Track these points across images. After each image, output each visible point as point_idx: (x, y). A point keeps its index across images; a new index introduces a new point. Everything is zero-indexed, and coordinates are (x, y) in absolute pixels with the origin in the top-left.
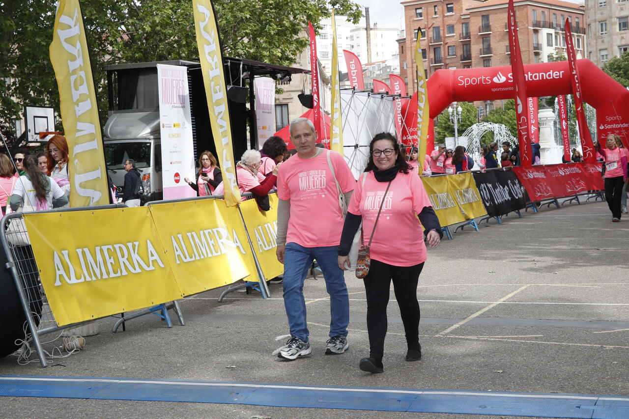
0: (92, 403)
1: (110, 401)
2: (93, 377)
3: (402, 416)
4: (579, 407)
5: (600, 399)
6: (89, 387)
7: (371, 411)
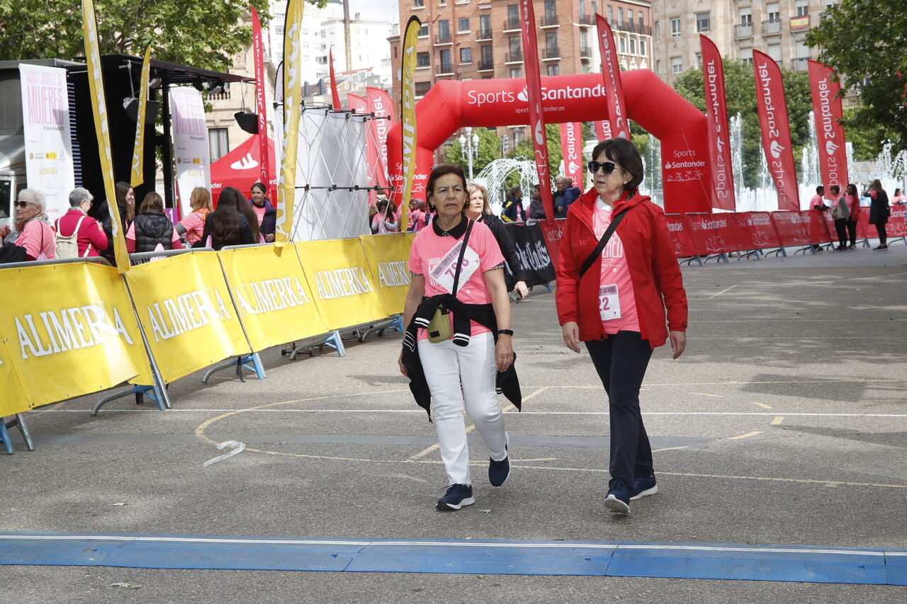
3: (336, 579)
4: (589, 560)
5: (621, 547)
7: (291, 572)
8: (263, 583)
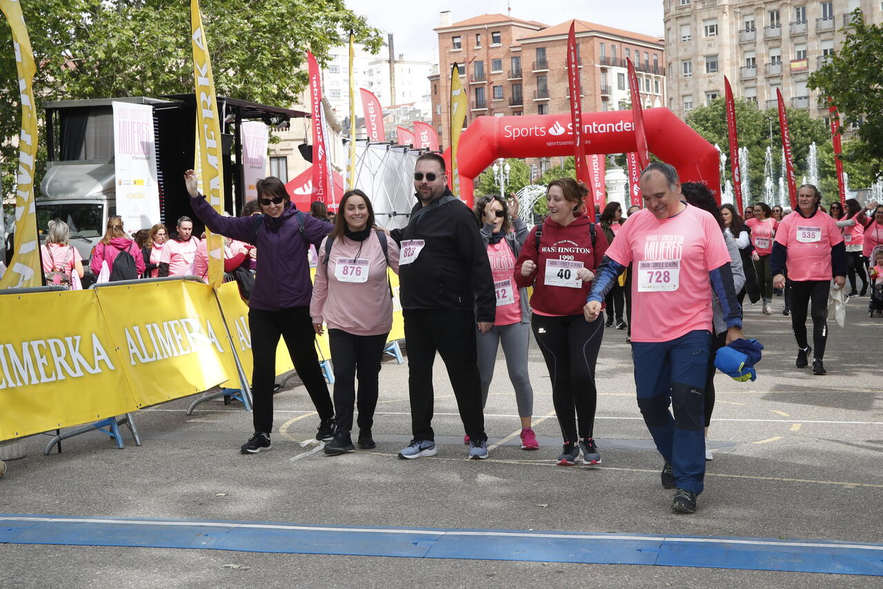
0: (12, 548)
1: (37, 546)
2: (15, 515)
3: (418, 564)
4: (640, 551)
5: (667, 539)
6: (8, 528)
7: (379, 558)
8: (354, 567)
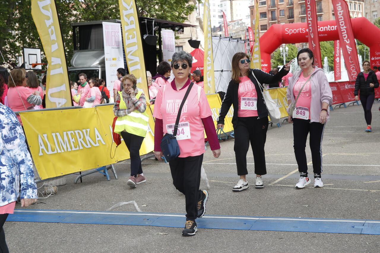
0: (61, 225)
1: (72, 224)
2: (62, 210)
3: (247, 233)
4: (354, 227)
5: (367, 222)
6: (59, 216)
7: (228, 230)
8: (217, 234)
